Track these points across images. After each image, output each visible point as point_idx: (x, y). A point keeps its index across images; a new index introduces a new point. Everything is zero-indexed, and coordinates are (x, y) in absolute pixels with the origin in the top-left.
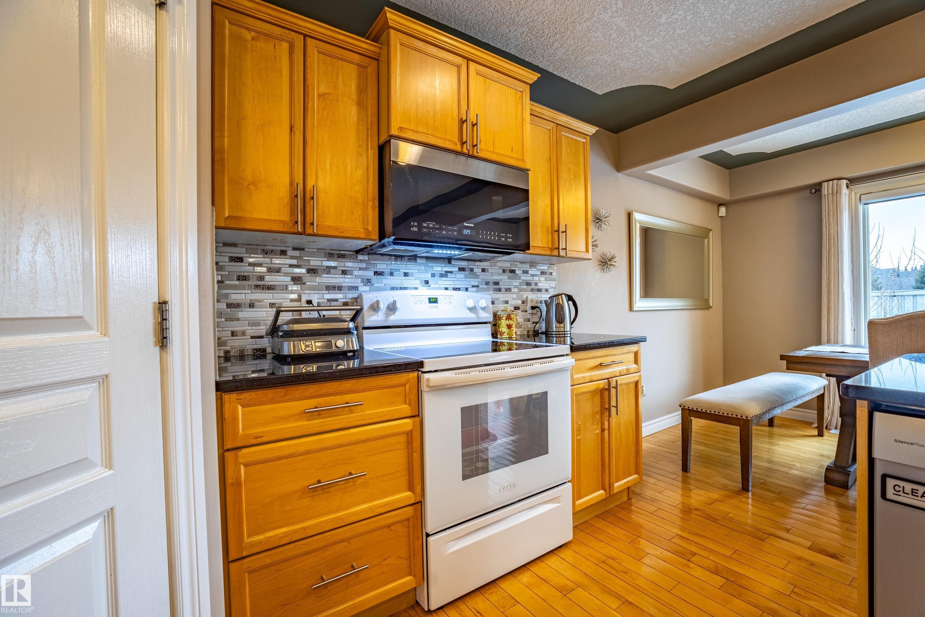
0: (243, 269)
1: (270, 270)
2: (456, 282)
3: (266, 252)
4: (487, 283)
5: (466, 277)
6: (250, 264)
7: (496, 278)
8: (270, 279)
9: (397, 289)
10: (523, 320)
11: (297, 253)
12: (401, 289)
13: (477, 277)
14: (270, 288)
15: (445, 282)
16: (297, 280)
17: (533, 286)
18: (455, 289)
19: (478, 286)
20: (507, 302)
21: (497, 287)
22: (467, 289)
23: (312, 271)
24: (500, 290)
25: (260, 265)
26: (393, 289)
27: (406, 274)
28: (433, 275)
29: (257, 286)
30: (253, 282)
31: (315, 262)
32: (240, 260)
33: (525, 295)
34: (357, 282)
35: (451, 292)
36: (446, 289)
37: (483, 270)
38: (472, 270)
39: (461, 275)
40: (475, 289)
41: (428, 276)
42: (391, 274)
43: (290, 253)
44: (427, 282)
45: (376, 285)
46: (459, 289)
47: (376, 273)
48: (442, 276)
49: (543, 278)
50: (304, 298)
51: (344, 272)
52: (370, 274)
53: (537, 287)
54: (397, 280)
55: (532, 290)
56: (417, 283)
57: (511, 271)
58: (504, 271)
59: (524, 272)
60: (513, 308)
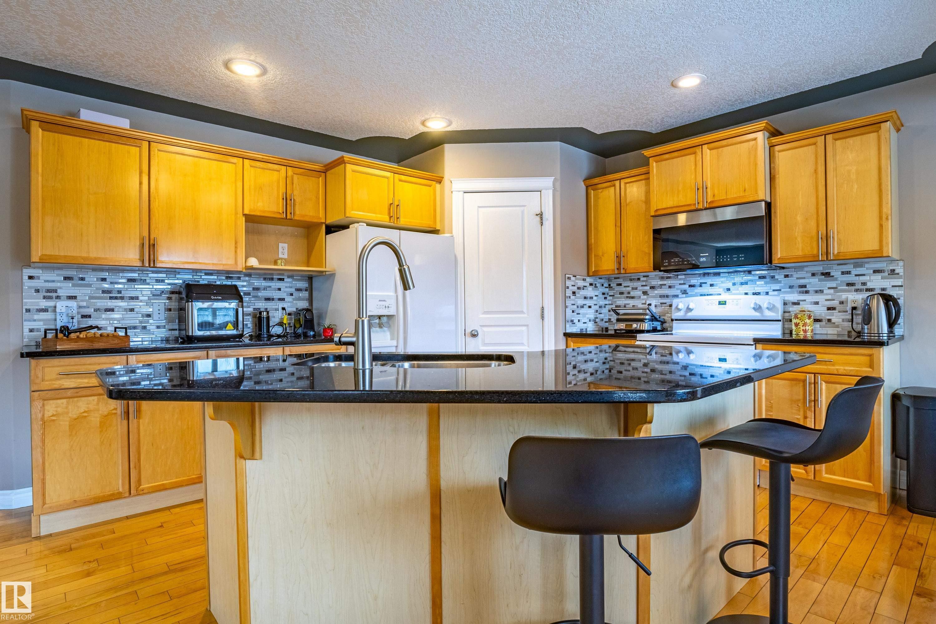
0: (622, 289)
1: (633, 289)
2: (756, 288)
3: (631, 280)
4: (791, 287)
6: (625, 287)
7: (802, 282)
8: (633, 294)
9: (705, 295)
10: (841, 320)
11: (645, 279)
12: (708, 295)
13: (780, 282)
14: (633, 298)
15: (745, 288)
16: (645, 293)
17: (859, 286)
18: (754, 294)
19: (780, 290)
20: (817, 303)
21: (804, 289)
22: (767, 293)
23: (652, 288)
24: (807, 292)
25: (628, 286)
26: (701, 295)
27: (712, 285)
28: (734, 284)
29: (627, 297)
30: (626, 295)
31: (654, 283)
32: (620, 285)
33: (844, 296)
34: (678, 292)
35: (750, 297)
36: (746, 294)
37: (786, 276)
38: (773, 277)
39: (761, 282)
40: (776, 293)
41: (729, 285)
42: (701, 286)
43: (642, 279)
44: (729, 290)
45: (690, 293)
46: (759, 294)
47: (690, 286)
48: (742, 284)
49: (878, 276)
50: (648, 302)
51: (670, 287)
52: (686, 287)
53: (865, 287)
54: (706, 289)
55: (857, 290)
56: (721, 291)
57: (823, 274)
58: (813, 275)
59: (843, 273)
60: (826, 308)
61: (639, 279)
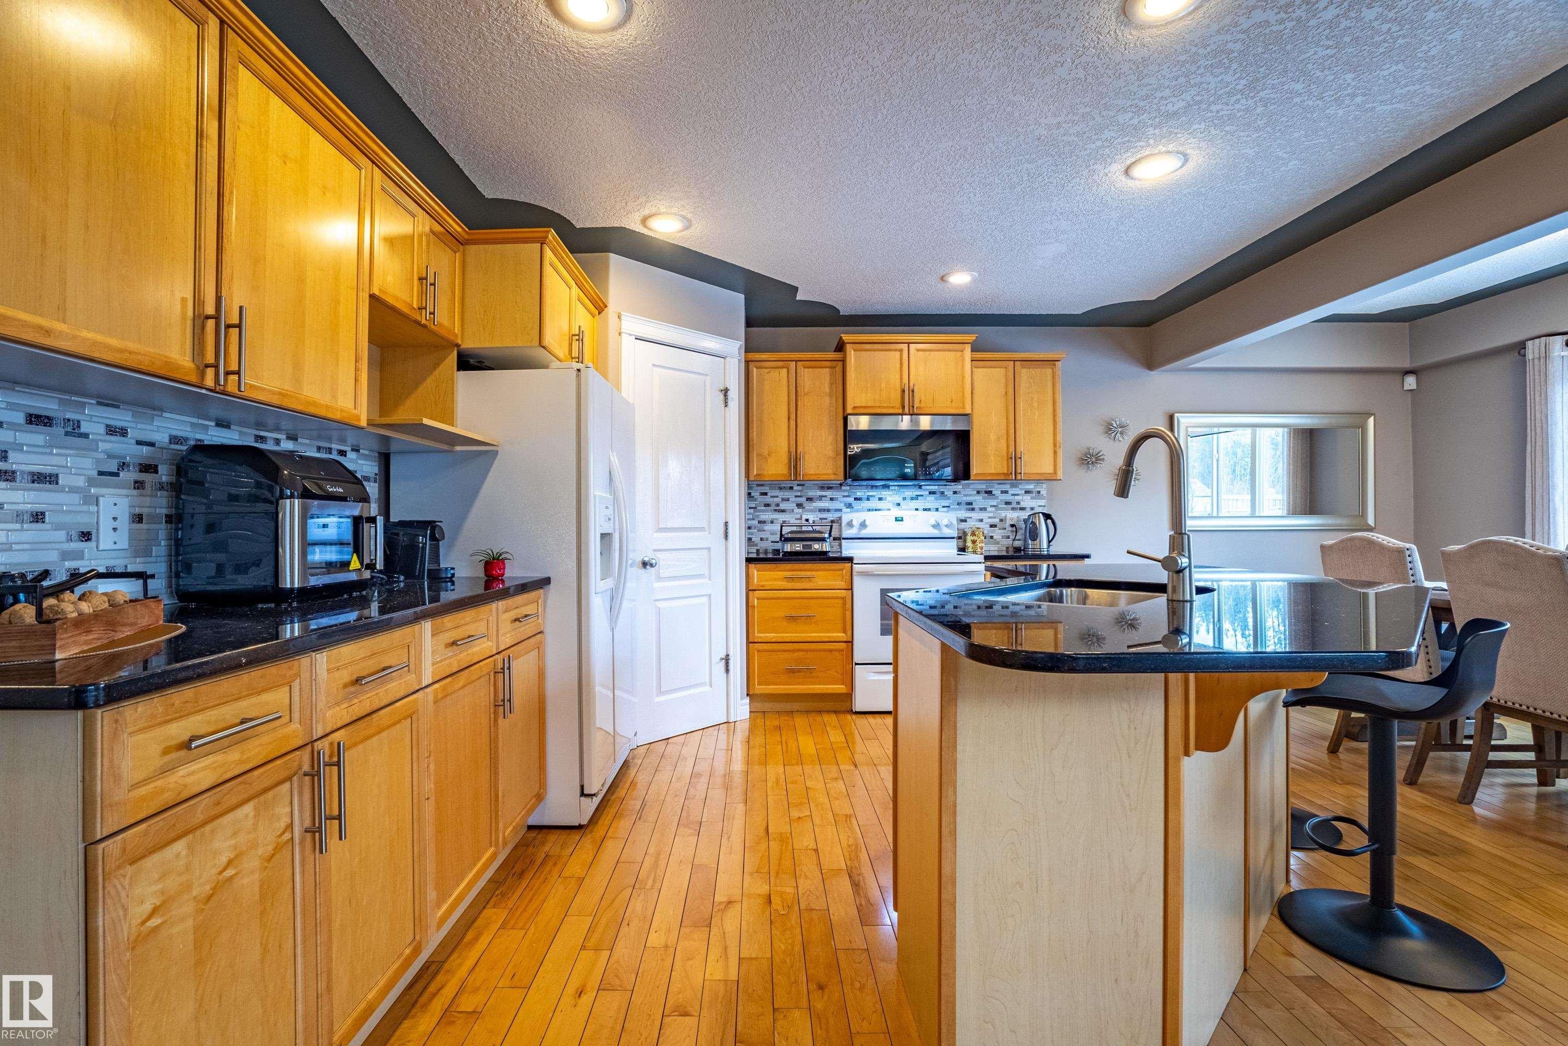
0: (767, 499)
1: (783, 500)
2: (927, 504)
3: (780, 489)
4: (959, 504)
5: (936, 499)
6: (772, 497)
7: (969, 499)
8: (783, 506)
9: (873, 510)
10: (1000, 537)
11: (800, 488)
12: (876, 510)
13: (949, 498)
14: (783, 511)
15: (914, 504)
16: (799, 505)
17: (1014, 505)
18: (925, 510)
19: (949, 507)
20: (981, 520)
21: (970, 506)
22: (937, 510)
23: (810, 499)
24: (973, 509)
25: (777, 497)
26: (869, 510)
27: (880, 499)
28: (904, 499)
29: (775, 510)
30: (773, 507)
31: (811, 494)
32: (766, 494)
33: (1003, 514)
34: (841, 506)
35: (921, 513)
36: (917, 509)
37: (955, 493)
38: (942, 493)
39: (932, 497)
40: (945, 509)
41: (899, 500)
42: (868, 499)
43: (795, 488)
44: (899, 505)
45: (854, 508)
46: (929, 510)
47: (856, 499)
48: (912, 499)
49: (1028, 497)
50: (804, 517)
51: (832, 499)
52: (851, 500)
53: (1019, 506)
54: (873, 504)
55: (1013, 509)
56: (890, 506)
57: (986, 492)
58: (978, 492)
59: (1002, 492)
60: (988, 526)
61: (791, 488)
